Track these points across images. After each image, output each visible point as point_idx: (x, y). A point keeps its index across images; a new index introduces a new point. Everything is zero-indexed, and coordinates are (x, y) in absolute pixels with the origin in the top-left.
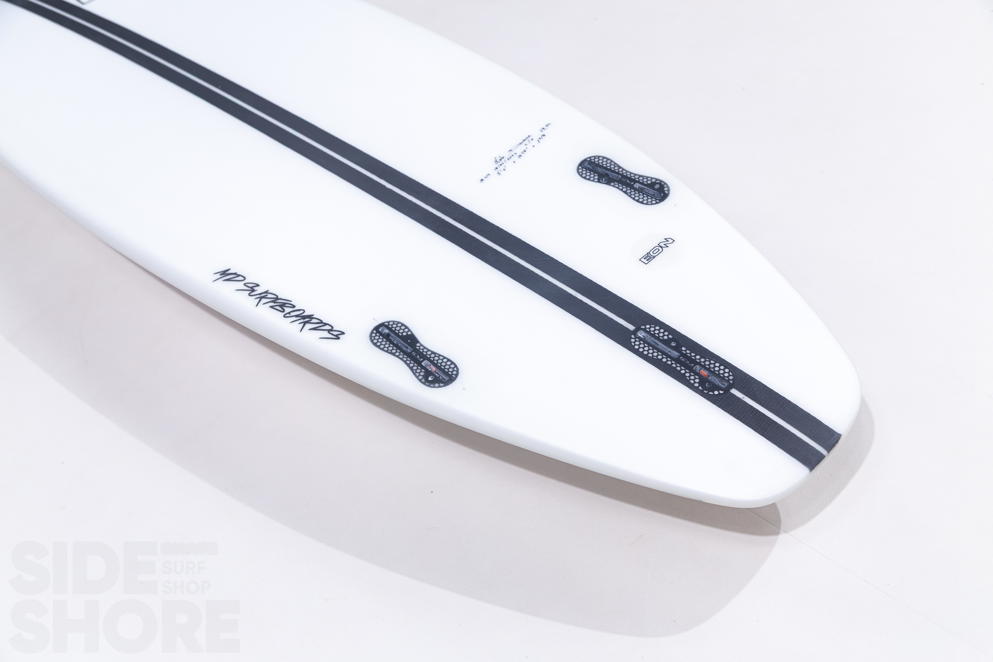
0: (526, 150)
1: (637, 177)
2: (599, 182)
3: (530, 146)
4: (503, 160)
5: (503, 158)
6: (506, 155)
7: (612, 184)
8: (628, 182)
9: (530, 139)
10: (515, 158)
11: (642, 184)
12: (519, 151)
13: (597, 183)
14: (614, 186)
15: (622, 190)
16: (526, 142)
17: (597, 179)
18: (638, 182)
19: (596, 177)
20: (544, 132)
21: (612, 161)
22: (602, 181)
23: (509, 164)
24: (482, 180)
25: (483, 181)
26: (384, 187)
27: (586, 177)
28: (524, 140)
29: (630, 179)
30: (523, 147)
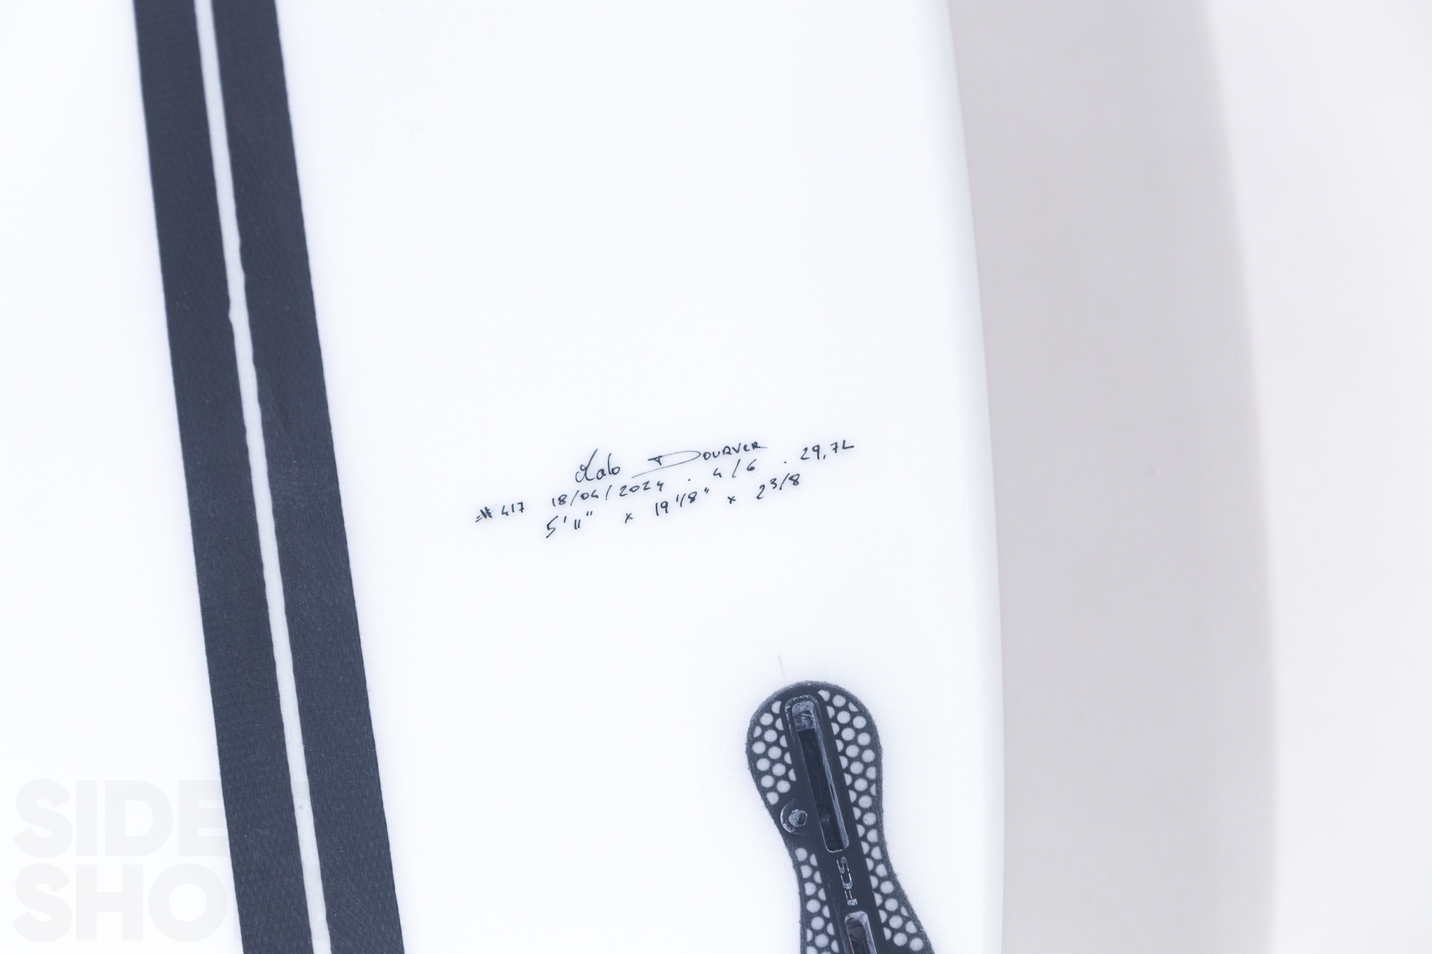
0: (701, 496)
1: (887, 887)
2: (774, 811)
3: (722, 488)
4: (609, 479)
5: (612, 472)
6: (633, 466)
7: (802, 853)
8: (848, 886)
9: (746, 458)
10: (642, 503)
11: (878, 926)
12: (676, 482)
13: (766, 813)
14: (797, 865)
15: (805, 899)
16: (725, 464)
17: (781, 795)
18: (873, 911)
19: (784, 787)
20: (809, 471)
21: (877, 763)
22: (786, 819)
23: (609, 509)
24: (486, 513)
25: (485, 522)
26: (224, 302)
27: (759, 757)
28: (727, 451)
29: (862, 875)
30: (700, 474)
